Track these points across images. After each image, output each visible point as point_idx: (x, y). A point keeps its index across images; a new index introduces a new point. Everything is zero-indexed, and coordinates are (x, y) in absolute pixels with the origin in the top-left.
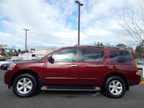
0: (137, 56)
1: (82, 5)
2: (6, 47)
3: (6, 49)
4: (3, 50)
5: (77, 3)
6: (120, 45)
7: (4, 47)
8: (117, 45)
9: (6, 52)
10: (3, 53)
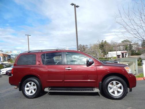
0: (143, 52)
1: (77, 7)
2: (11, 53)
3: (12, 55)
4: (10, 56)
5: (72, 5)
6: (125, 41)
7: (10, 53)
8: (122, 42)
9: (12, 58)
10: (9, 59)
